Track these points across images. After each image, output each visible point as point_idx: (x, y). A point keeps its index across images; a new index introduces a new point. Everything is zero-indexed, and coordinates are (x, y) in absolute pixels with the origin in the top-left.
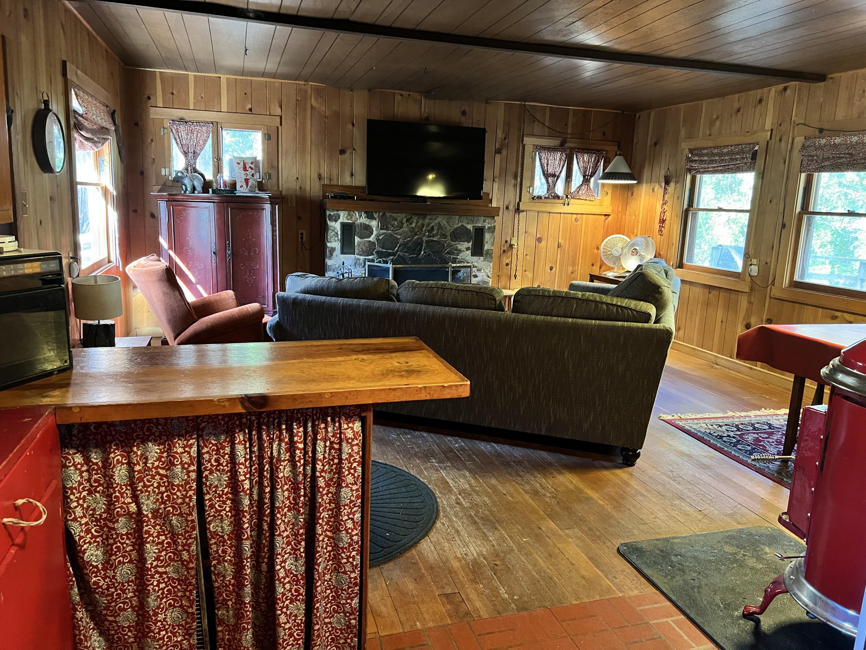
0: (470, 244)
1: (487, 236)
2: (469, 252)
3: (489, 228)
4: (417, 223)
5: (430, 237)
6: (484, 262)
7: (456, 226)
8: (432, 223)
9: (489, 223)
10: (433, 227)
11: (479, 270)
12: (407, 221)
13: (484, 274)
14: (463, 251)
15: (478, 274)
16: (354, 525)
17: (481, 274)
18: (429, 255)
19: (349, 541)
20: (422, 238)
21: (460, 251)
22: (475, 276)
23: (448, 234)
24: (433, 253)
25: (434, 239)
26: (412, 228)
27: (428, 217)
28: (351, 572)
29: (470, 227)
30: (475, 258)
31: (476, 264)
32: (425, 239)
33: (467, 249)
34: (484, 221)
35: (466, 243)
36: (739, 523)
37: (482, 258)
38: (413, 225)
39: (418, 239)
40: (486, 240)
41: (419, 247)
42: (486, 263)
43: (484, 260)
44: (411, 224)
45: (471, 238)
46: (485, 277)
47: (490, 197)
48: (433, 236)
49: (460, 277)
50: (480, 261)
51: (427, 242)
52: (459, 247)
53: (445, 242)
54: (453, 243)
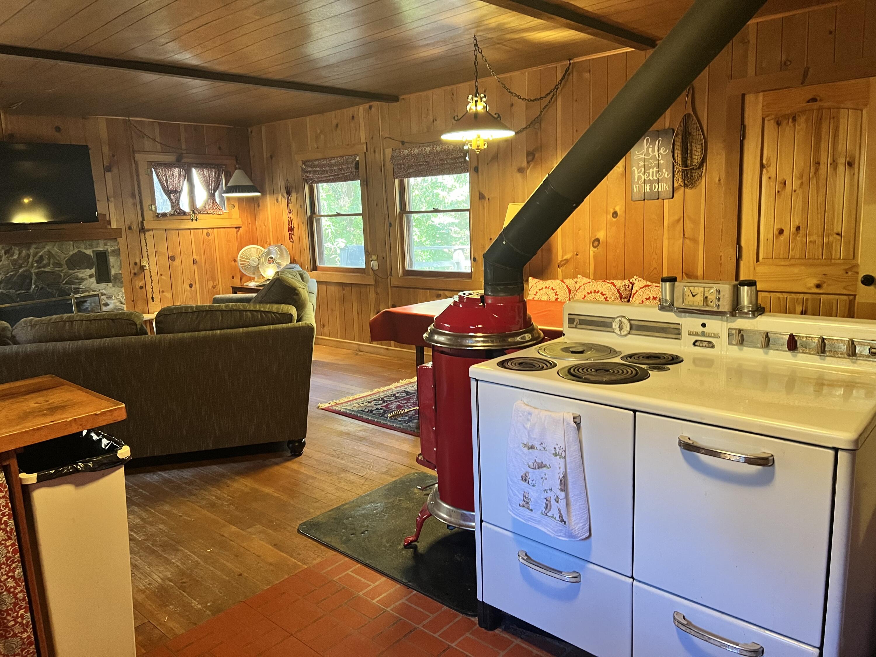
0: (93, 271)
1: (112, 260)
2: (93, 280)
3: (113, 251)
4: (20, 254)
5: (40, 268)
6: (114, 288)
7: (71, 253)
8: (40, 252)
9: (111, 246)
10: (41, 257)
11: (110, 297)
12: (5, 254)
13: (116, 301)
14: (86, 279)
15: (108, 301)
16: (16, 583)
17: (112, 302)
18: (42, 288)
19: (14, 600)
20: (28, 271)
21: (83, 280)
22: (106, 305)
23: (63, 262)
24: (48, 285)
25: (46, 270)
26: (14, 260)
27: (34, 246)
28: (22, 633)
29: (89, 252)
30: (103, 285)
31: (104, 291)
32: (33, 271)
33: (91, 276)
34: (105, 244)
35: (88, 270)
36: (393, 477)
37: (110, 284)
38: (15, 257)
39: (24, 271)
40: (111, 264)
41: (28, 281)
42: (117, 289)
43: (114, 286)
44: (12, 255)
45: (93, 264)
46: (118, 304)
47: (108, 218)
48: (44, 267)
49: (87, 308)
50: (108, 287)
51: (37, 274)
52: (80, 275)
53: (61, 271)
54: (70, 271)
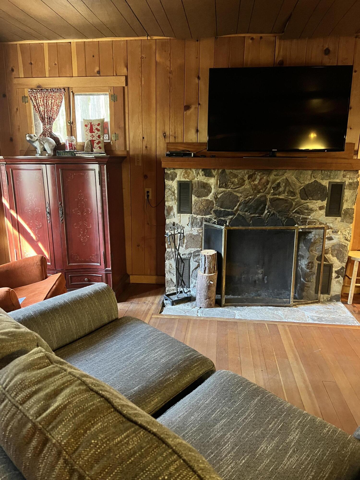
0: (325, 203)
1: (347, 193)
2: (323, 212)
3: (350, 184)
4: (260, 180)
5: (276, 195)
6: (341, 224)
7: (307, 182)
8: (278, 179)
9: (350, 178)
10: (279, 184)
11: (335, 232)
12: (248, 179)
13: (341, 236)
14: (316, 210)
15: (333, 236)
17: (337, 236)
18: (274, 214)
20: (265, 196)
21: (312, 210)
22: (330, 239)
23: (298, 191)
24: (279, 212)
25: (281, 197)
26: (255, 185)
27: (274, 173)
29: (325, 183)
30: (331, 219)
31: (331, 225)
32: (269, 197)
33: (321, 208)
34: (344, 176)
35: (319, 201)
37: (339, 219)
38: (256, 182)
39: (261, 197)
40: (345, 198)
41: (262, 206)
42: (344, 224)
43: (342, 221)
44: (253, 181)
45: (326, 195)
46: (343, 240)
47: (356, 148)
48: (279, 194)
49: (311, 239)
50: (337, 221)
51: (272, 200)
52: (311, 206)
53: (293, 200)
54: (303, 201)
